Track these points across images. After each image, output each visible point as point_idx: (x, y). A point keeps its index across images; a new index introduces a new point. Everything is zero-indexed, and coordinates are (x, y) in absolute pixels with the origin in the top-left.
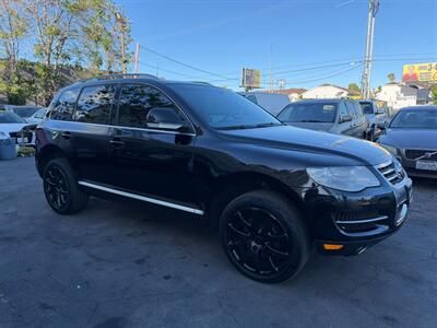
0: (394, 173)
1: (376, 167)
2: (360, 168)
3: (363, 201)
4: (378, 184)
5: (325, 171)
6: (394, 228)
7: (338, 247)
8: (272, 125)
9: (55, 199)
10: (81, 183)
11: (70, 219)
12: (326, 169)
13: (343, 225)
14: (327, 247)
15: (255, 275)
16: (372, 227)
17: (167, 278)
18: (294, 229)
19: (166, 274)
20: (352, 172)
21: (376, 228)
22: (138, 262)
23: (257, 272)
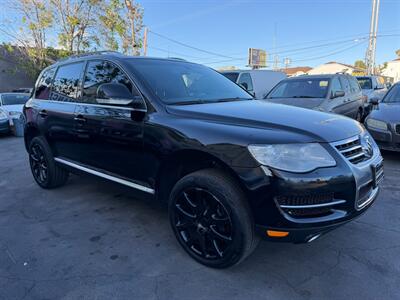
0: (359, 150)
1: (333, 145)
2: (313, 145)
3: (319, 182)
4: (334, 163)
5: (270, 149)
6: (354, 214)
7: (284, 234)
9: (38, 175)
10: (56, 159)
12: (270, 147)
13: (290, 209)
14: (271, 233)
15: (201, 259)
16: (326, 212)
17: (114, 257)
19: (114, 254)
20: (303, 150)
21: (332, 213)
22: (93, 239)
23: (203, 256)
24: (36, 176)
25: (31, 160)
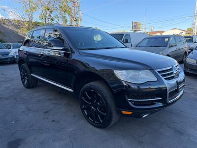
0: (172, 73)
1: (156, 71)
2: (146, 70)
3: (150, 88)
4: (156, 79)
5: (124, 72)
6: (167, 105)
7: (130, 113)
8: (116, 47)
9: (24, 82)
10: (32, 74)
11: (29, 91)
12: (124, 71)
13: (133, 101)
14: (124, 112)
15: (93, 123)
16: (152, 103)
17: (53, 121)
18: (109, 102)
20: (141, 73)
21: (155, 104)
22: (45, 113)
23: (94, 122)
24: (23, 82)
25: (21, 75)
